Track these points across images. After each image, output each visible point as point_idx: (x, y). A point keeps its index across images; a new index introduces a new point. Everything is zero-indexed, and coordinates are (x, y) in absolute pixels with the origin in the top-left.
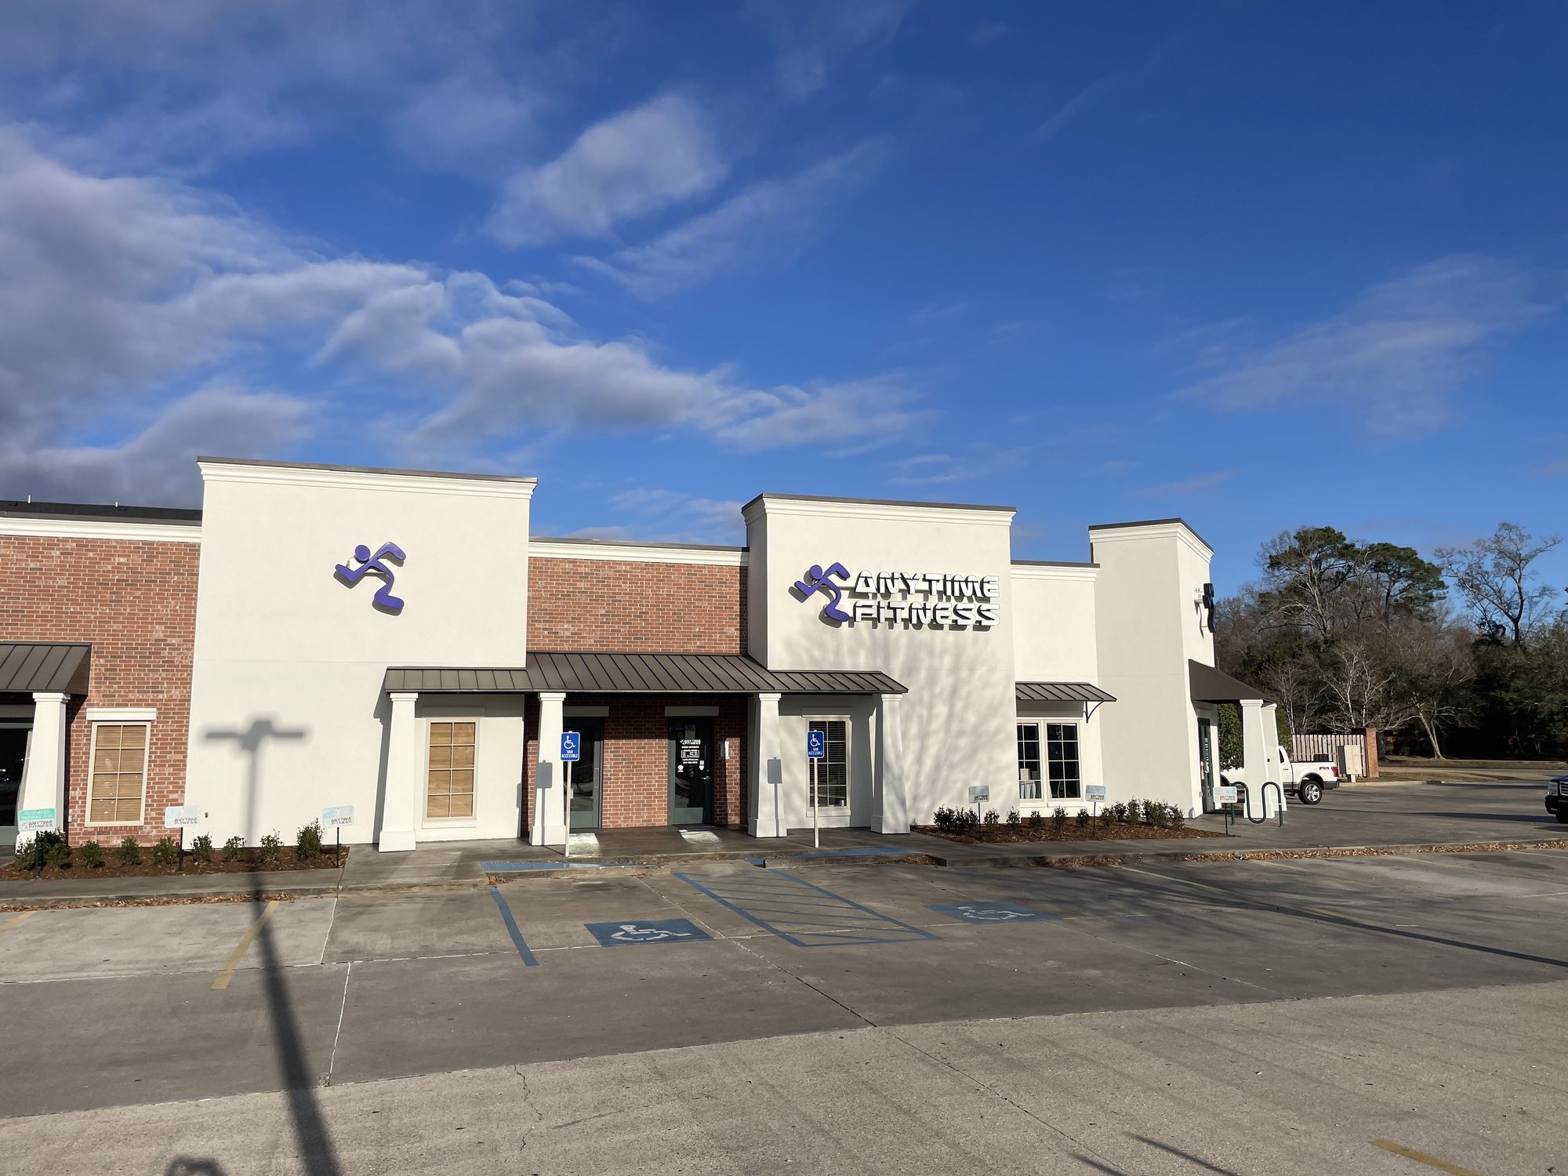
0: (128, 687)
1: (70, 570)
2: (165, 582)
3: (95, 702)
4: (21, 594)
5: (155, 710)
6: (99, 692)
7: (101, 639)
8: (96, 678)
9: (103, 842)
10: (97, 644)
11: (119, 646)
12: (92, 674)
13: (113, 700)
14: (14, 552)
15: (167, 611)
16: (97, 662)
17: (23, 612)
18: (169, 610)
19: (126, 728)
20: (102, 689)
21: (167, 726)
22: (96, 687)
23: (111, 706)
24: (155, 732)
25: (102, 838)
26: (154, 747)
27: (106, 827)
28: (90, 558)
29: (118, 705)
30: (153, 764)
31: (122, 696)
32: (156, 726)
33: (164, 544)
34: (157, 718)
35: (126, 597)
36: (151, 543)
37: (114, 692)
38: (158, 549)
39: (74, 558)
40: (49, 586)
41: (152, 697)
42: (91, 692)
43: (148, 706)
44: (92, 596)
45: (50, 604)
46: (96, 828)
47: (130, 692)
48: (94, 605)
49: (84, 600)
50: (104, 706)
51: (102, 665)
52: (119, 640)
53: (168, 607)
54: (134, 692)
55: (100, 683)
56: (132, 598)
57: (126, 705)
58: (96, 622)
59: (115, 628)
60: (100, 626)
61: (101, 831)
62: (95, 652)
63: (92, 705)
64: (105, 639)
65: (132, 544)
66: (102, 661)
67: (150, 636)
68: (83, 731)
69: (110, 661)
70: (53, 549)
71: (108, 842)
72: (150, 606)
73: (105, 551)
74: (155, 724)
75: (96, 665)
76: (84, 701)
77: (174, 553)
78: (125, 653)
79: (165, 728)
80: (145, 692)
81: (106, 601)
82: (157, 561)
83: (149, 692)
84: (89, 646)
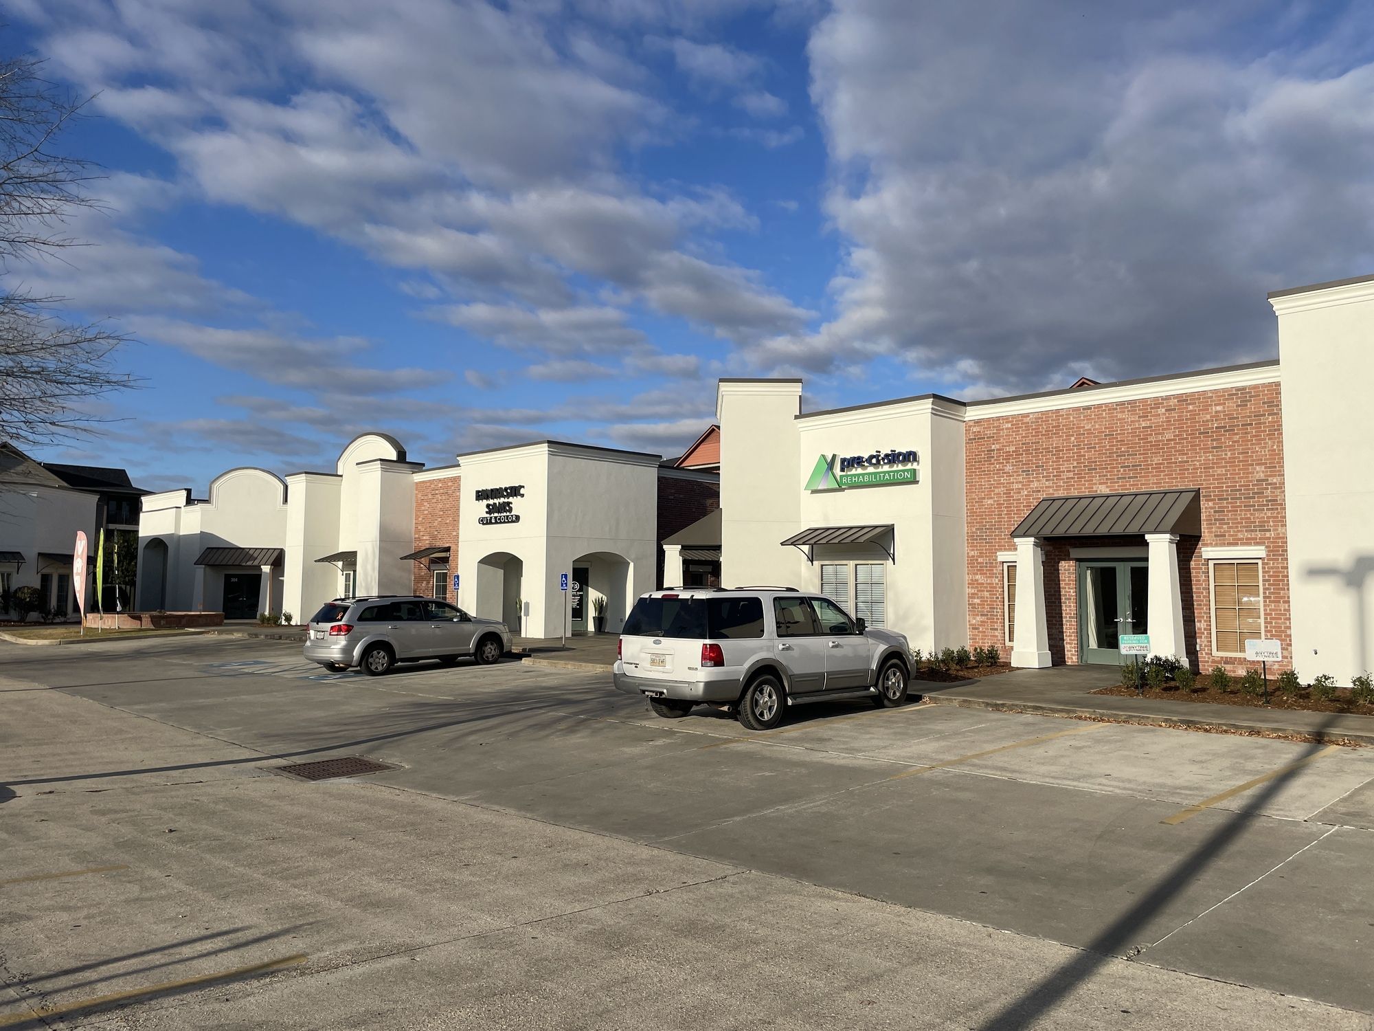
0: (1237, 527)
1: (1175, 425)
2: (1260, 423)
3: (1209, 542)
4: (1137, 451)
5: (1263, 548)
6: (1211, 532)
7: (1208, 484)
8: (1207, 520)
9: (1230, 671)
10: (1203, 488)
11: (1224, 489)
12: (1203, 516)
13: (1224, 540)
14: (1128, 414)
15: (1265, 451)
16: (1206, 505)
17: (1141, 465)
18: (1267, 450)
19: (1239, 566)
20: (1213, 530)
21: (1278, 563)
22: (1208, 528)
23: (1223, 545)
24: (1267, 569)
25: (1228, 667)
26: (1267, 583)
27: (1231, 658)
28: (1191, 411)
29: (1230, 544)
30: (1268, 600)
31: (1232, 536)
32: (1267, 564)
33: (1256, 387)
34: (1267, 555)
35: (1225, 443)
36: (1244, 388)
37: (1225, 532)
38: (1250, 393)
39: (1176, 413)
40: (1159, 441)
41: (1259, 536)
42: (1204, 532)
43: (1257, 544)
44: (1195, 446)
45: (1161, 456)
46: (1222, 658)
47: (1238, 531)
48: (1198, 453)
49: (1190, 450)
50: (1216, 545)
51: (1211, 508)
52: (1223, 483)
53: (1265, 447)
54: (1242, 531)
55: (1211, 524)
56: (1231, 443)
57: (1236, 544)
58: (1201, 468)
59: (1219, 472)
60: (1205, 472)
61: (1228, 661)
62: (1204, 496)
63: (1206, 545)
64: (1211, 484)
65: (1226, 392)
66: (1211, 504)
67: (1252, 477)
68: (1201, 569)
69: (1218, 504)
70: (1159, 408)
71: (1234, 672)
72: (1249, 449)
73: (1202, 402)
74: (1266, 561)
75: (1206, 508)
76: (1199, 541)
77: (1267, 395)
78: (1230, 495)
79: (1275, 565)
80: (1252, 531)
81: (1208, 448)
82: (1251, 405)
83: (1256, 531)
84: (1198, 492)
